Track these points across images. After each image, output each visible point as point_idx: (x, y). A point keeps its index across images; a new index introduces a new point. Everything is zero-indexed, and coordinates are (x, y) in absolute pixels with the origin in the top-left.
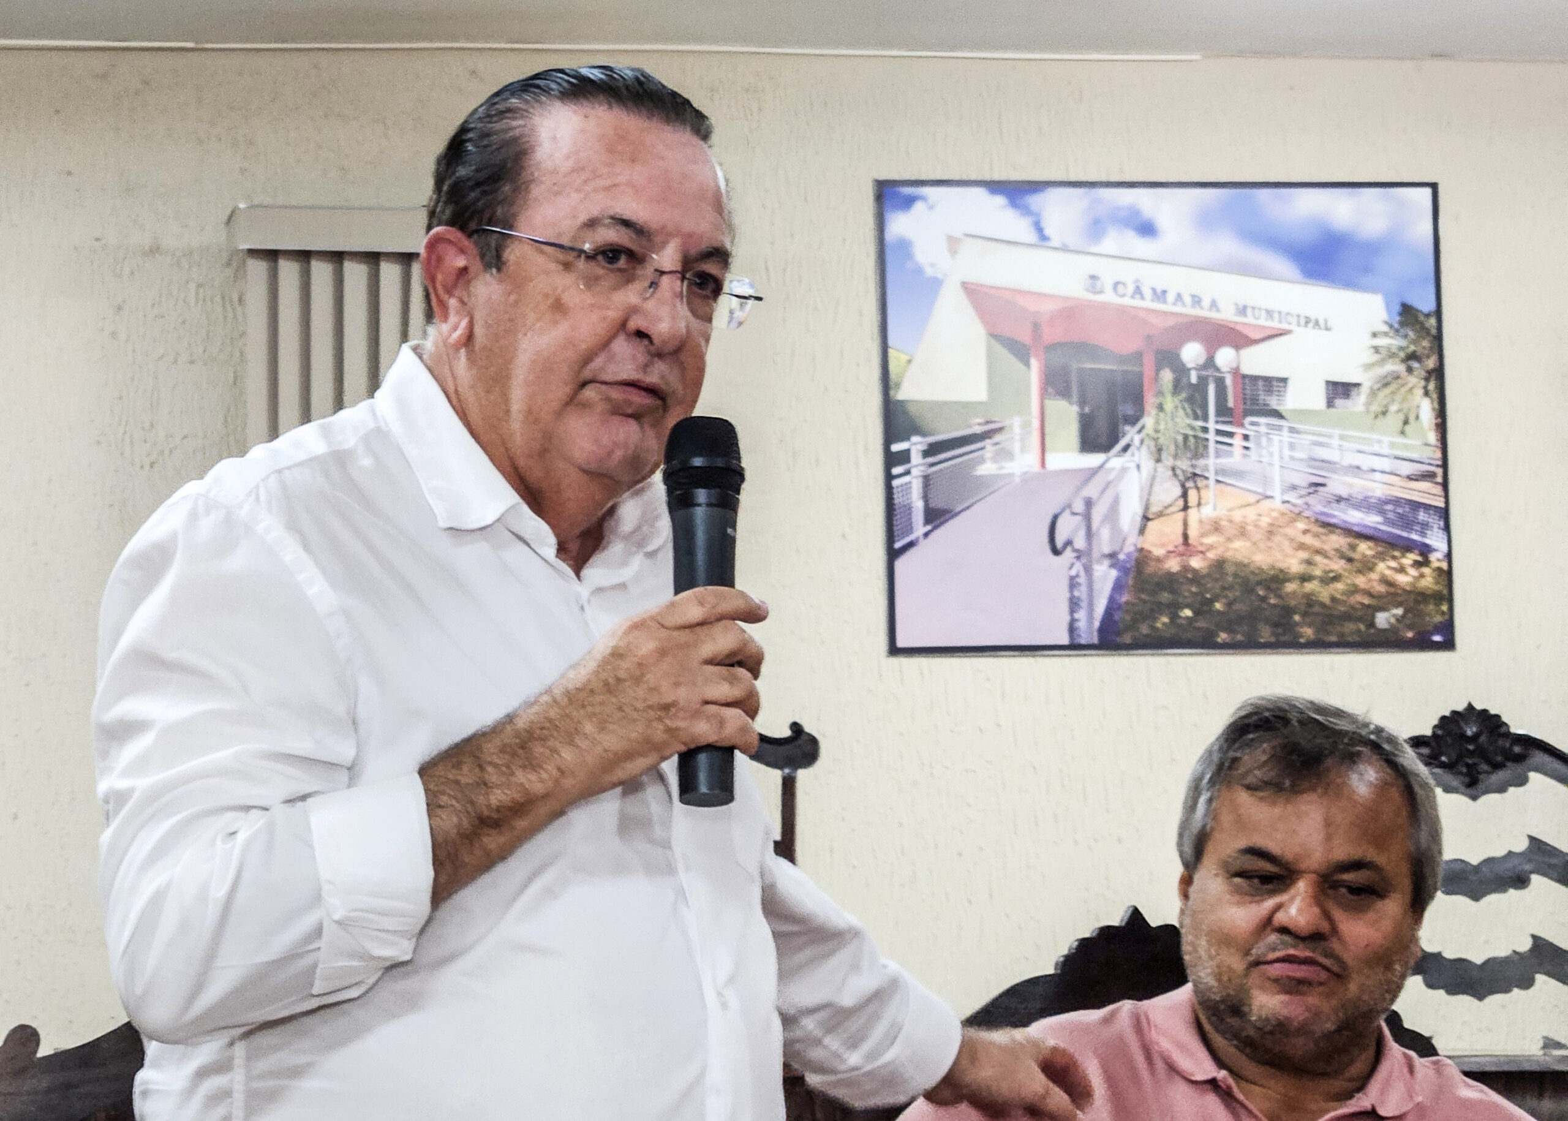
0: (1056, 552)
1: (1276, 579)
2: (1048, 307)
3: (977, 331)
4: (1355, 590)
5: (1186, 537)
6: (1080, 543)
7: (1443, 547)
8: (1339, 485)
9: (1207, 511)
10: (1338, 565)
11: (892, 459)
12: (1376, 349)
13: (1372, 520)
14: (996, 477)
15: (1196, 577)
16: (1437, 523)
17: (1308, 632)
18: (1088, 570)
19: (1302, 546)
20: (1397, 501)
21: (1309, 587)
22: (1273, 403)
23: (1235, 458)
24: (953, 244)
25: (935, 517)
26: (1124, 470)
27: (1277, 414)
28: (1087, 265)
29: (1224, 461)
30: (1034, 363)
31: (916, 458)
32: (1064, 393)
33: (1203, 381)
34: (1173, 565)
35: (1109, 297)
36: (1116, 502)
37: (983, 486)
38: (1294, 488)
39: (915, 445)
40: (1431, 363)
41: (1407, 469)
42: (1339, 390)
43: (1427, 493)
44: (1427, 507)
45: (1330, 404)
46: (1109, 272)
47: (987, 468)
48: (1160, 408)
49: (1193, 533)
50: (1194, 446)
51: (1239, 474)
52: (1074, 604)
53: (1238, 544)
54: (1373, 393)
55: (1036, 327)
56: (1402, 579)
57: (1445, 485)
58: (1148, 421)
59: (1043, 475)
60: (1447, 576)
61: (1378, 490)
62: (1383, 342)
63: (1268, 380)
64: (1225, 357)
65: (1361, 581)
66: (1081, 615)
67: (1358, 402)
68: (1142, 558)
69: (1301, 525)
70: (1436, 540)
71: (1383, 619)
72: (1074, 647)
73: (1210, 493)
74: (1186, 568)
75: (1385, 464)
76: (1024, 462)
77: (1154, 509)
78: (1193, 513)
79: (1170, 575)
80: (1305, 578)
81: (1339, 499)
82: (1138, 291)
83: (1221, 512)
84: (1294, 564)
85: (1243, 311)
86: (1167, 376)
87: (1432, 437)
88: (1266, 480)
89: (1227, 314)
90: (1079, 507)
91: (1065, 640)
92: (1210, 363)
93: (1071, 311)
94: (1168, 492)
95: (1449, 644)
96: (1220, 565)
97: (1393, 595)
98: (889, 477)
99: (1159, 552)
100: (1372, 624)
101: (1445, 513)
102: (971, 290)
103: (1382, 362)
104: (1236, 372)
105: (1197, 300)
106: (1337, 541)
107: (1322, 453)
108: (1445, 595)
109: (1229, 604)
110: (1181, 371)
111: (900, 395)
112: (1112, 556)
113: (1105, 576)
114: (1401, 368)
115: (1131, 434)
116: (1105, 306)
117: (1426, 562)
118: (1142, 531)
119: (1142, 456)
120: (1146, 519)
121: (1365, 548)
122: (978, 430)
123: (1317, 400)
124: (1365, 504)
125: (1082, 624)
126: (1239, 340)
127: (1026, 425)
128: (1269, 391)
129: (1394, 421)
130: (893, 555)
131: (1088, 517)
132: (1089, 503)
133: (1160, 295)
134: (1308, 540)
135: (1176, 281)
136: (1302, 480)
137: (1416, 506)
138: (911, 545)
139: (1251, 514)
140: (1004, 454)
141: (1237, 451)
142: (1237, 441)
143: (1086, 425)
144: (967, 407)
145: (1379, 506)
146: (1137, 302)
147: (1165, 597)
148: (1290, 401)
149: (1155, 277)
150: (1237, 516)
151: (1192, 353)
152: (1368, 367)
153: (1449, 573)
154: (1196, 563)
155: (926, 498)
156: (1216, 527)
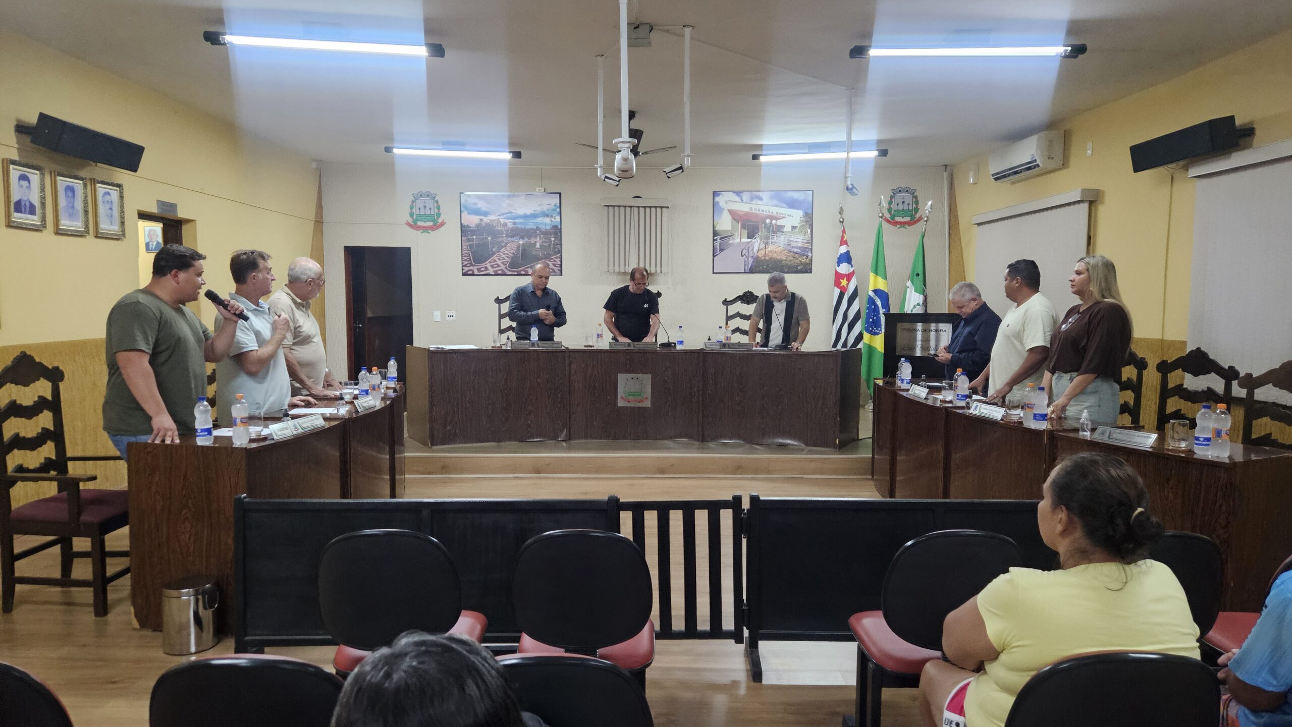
0: (742, 256)
1: (781, 261)
2: (743, 213)
3: (730, 217)
4: (795, 263)
5: (765, 254)
6: (747, 255)
7: (811, 255)
8: (793, 244)
9: (769, 249)
10: (792, 258)
11: (714, 240)
12: (801, 220)
13: (799, 250)
14: (733, 243)
15: (767, 261)
16: (810, 251)
17: (786, 270)
18: (748, 259)
19: (786, 255)
20: (803, 247)
21: (786, 262)
22: (782, 230)
23: (775, 240)
24: (726, 202)
25: (721, 250)
26: (755, 242)
27: (783, 232)
28: (750, 205)
29: (773, 240)
30: (740, 223)
31: (718, 240)
32: (745, 228)
33: (770, 226)
34: (763, 258)
35: (754, 211)
36: (753, 247)
37: (731, 245)
38: (785, 245)
39: (718, 238)
40: (811, 222)
41: (805, 241)
42: (794, 228)
43: (808, 246)
44: (808, 248)
45: (792, 230)
46: (754, 207)
47: (731, 242)
48: (762, 231)
49: (767, 253)
50: (767, 238)
51: (775, 242)
52: (745, 265)
53: (774, 255)
54: (800, 228)
55: (741, 216)
56: (803, 261)
57: (812, 244)
58: (760, 233)
59: (741, 243)
60: (811, 260)
61: (800, 245)
62: (802, 219)
63: (781, 226)
64: (774, 222)
65: (796, 261)
66: (746, 267)
67: (797, 230)
68: (758, 257)
69: (786, 252)
70: (810, 254)
71: (799, 268)
72: (745, 273)
73: (770, 246)
74: (765, 259)
75: (801, 241)
76: (737, 240)
77: (760, 249)
78: (767, 250)
79: (762, 260)
80: (786, 261)
81: (793, 247)
82: (759, 210)
83: (772, 249)
84: (784, 258)
85: (777, 213)
86: (763, 225)
87: (810, 236)
88: (780, 243)
89: (775, 214)
90: (747, 248)
91: (743, 271)
92: (771, 223)
93: (747, 214)
94: (763, 246)
95: (811, 272)
96: (771, 258)
97: (801, 263)
98: (713, 243)
99: (760, 256)
100: (797, 269)
101: (811, 249)
102: (729, 211)
103: (801, 223)
104: (776, 224)
105: (769, 212)
106: (792, 254)
107: (790, 239)
108: (811, 263)
109: (773, 265)
110: (766, 224)
111: (717, 228)
112: (752, 257)
113: (751, 260)
114: (805, 224)
115: (757, 236)
116: (752, 213)
117: (808, 258)
118: (758, 252)
119: (758, 240)
120: (759, 250)
121: (797, 255)
122: (729, 235)
123: (790, 230)
124: (797, 248)
125: (746, 269)
126: (777, 219)
127: (738, 234)
128: (782, 228)
129: (803, 233)
130: (714, 256)
131: (748, 250)
132: (749, 247)
133: (763, 211)
134: (787, 254)
135: (766, 208)
136: (786, 243)
137: (806, 248)
138: (717, 255)
139: (777, 250)
140: (735, 239)
141: (775, 238)
142: (775, 237)
143: (748, 234)
144: (728, 231)
145: (800, 248)
146: (759, 212)
147: (761, 264)
148: (785, 229)
149: (762, 208)
150: (775, 250)
151: (768, 221)
152: (799, 223)
153: (812, 260)
154: (767, 258)
155: (720, 247)
156: (771, 252)
